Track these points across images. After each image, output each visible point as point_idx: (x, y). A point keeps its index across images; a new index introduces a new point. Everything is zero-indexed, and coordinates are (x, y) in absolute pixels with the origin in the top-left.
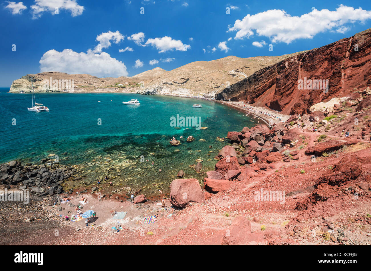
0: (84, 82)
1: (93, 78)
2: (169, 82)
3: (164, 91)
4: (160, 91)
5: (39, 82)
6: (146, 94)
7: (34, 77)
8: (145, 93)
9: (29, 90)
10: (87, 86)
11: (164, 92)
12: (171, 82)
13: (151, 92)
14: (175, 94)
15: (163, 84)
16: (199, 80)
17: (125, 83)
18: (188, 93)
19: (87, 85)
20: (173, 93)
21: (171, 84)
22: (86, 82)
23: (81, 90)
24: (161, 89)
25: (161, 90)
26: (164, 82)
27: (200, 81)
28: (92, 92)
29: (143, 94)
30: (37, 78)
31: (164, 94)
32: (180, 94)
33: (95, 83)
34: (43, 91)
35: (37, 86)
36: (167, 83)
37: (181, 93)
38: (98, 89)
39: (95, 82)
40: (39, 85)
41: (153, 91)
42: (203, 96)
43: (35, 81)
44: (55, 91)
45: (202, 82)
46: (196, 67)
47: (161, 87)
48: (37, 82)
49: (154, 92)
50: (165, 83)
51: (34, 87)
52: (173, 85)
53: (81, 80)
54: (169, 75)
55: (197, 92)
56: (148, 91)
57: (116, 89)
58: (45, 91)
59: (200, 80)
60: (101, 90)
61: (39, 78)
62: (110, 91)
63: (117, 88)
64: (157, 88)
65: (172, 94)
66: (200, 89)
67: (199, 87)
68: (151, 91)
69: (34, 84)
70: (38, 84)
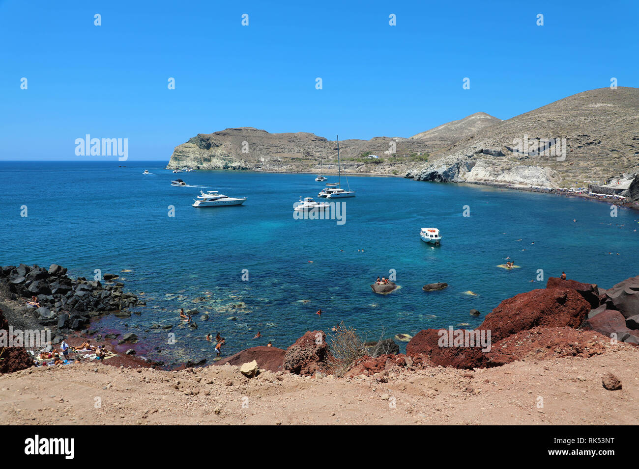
0: (296, 150)
1: (317, 141)
2: (492, 149)
3: (475, 173)
4: (465, 174)
5: (216, 148)
6: (425, 180)
7: (208, 140)
8: (424, 176)
9: (196, 164)
10: (300, 160)
11: (477, 175)
12: (499, 149)
13: (439, 175)
14: (505, 181)
15: (475, 155)
16: (589, 141)
17: (385, 152)
18: (544, 179)
19: (300, 156)
20: (500, 178)
21: (500, 154)
22: (302, 150)
23: (285, 167)
24: (470, 167)
25: (470, 171)
26: (477, 150)
27: (592, 146)
28: (307, 170)
29: (418, 180)
30: (213, 141)
31: (476, 181)
32: (521, 183)
33: (319, 152)
34: (219, 168)
35: (210, 156)
36: (487, 152)
37: (522, 180)
38: (319, 166)
39: (320, 149)
40: (214, 156)
41: (445, 172)
42: (590, 187)
43: (208, 147)
44: (239, 168)
45: (596, 150)
46: (590, 105)
47: (469, 161)
48: (211, 148)
49: (448, 176)
50: (482, 151)
51: (206, 160)
52: (504, 157)
53: (292, 144)
54: (496, 131)
55: (574, 177)
56: (432, 171)
57: (358, 166)
58: (222, 168)
59: (592, 143)
60: (325, 168)
61: (215, 142)
62: (346, 170)
63: (361, 163)
64: (458, 166)
65: (497, 181)
66: (586, 170)
67: (582, 164)
68: (440, 171)
69: (206, 154)
70: (213, 154)
